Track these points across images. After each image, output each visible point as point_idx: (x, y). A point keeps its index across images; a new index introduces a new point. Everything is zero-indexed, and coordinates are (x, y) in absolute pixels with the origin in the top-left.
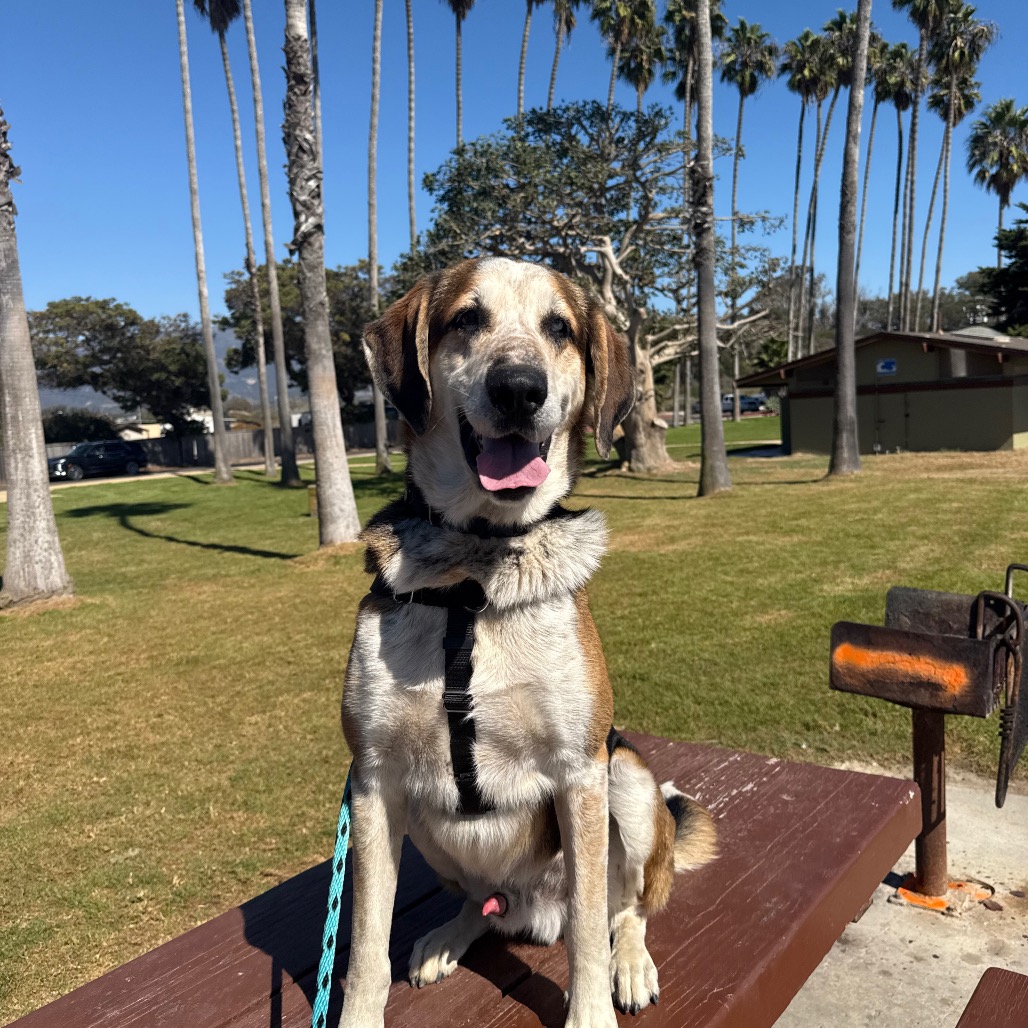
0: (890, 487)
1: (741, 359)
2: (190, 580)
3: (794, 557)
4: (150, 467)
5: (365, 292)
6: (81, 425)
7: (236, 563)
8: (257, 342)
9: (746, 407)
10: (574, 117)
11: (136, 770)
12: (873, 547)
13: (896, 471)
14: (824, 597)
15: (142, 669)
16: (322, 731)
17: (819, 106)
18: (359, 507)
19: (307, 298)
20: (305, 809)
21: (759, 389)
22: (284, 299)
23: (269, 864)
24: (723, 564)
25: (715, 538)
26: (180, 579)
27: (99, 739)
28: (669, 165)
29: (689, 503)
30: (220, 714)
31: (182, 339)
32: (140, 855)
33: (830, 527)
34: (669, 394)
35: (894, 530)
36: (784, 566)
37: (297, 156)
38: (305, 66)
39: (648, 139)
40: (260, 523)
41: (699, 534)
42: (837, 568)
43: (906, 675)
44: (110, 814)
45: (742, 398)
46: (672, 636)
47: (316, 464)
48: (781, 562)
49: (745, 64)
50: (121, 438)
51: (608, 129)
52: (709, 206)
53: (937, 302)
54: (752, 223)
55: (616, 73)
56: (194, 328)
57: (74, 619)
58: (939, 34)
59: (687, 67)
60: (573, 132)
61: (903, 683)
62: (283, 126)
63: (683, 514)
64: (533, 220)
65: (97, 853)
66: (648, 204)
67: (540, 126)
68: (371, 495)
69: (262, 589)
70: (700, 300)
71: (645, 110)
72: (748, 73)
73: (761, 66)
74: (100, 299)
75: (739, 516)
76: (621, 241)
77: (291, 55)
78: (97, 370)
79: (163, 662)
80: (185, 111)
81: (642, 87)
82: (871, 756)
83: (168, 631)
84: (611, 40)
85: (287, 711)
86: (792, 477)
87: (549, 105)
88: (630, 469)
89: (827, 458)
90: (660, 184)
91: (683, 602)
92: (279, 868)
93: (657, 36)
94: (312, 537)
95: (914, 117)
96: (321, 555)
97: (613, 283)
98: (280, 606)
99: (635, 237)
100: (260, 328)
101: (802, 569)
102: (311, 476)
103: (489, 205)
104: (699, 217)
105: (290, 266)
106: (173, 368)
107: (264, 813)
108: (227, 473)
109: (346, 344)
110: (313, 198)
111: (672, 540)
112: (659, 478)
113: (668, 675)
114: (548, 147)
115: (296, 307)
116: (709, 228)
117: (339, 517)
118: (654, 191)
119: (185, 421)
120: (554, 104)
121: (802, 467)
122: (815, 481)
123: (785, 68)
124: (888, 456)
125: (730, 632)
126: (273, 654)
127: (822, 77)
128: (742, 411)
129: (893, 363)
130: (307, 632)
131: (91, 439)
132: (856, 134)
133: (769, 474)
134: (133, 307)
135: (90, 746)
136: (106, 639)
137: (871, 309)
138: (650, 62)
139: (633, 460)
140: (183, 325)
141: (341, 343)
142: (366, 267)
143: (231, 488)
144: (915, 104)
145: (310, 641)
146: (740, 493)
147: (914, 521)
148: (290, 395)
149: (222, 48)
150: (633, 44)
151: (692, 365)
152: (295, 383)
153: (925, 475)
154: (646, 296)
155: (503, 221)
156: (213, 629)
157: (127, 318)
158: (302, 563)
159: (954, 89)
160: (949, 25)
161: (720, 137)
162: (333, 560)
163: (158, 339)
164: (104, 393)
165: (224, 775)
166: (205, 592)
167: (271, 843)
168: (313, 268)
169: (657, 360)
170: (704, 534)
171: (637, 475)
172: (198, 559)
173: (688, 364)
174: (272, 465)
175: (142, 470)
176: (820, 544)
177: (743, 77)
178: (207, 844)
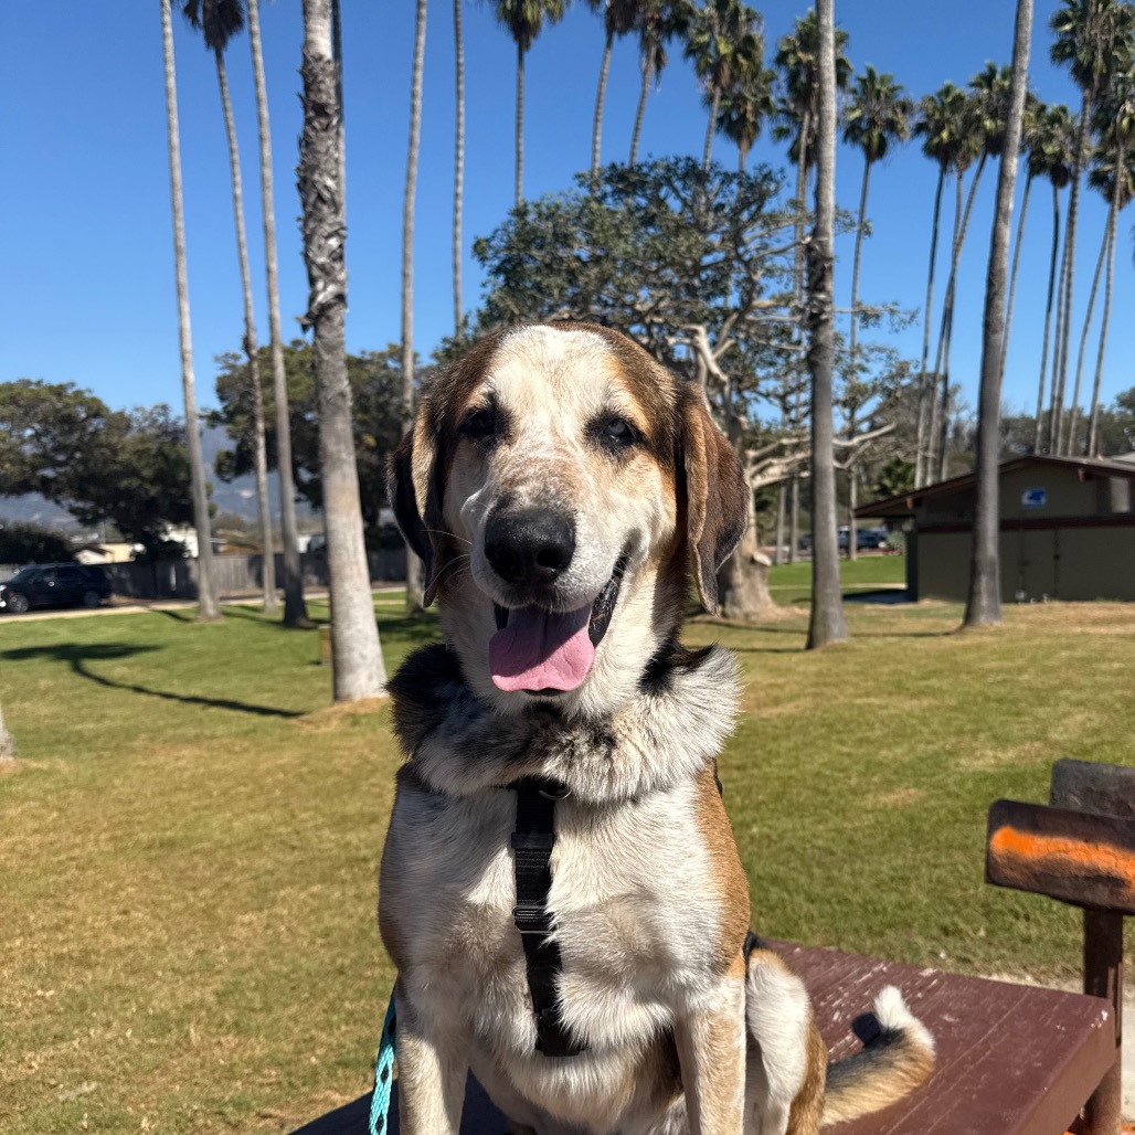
0: (1036, 642)
1: (859, 484)
2: (165, 742)
3: (924, 724)
4: (115, 598)
5: (396, 386)
6: (26, 542)
7: (225, 721)
8: (256, 444)
9: (863, 542)
10: (662, 177)
11: (94, 981)
12: (1018, 714)
13: (1043, 624)
14: (961, 773)
15: (101, 853)
16: (336, 934)
17: (960, 177)
18: (385, 654)
19: (323, 387)
20: (314, 1032)
21: (879, 521)
22: (293, 390)
23: (268, 1103)
24: (839, 732)
25: (829, 700)
26: (152, 739)
27: (45, 942)
28: (778, 241)
29: (795, 657)
30: (204, 911)
31: (158, 436)
32: (97, 1091)
33: (966, 689)
34: (772, 524)
35: (1043, 694)
36: (912, 736)
37: (315, 206)
38: (328, 93)
39: (753, 208)
40: (256, 672)
41: (809, 694)
42: (975, 738)
43: (1081, 867)
44: (58, 1038)
45: (859, 531)
46: (778, 819)
47: (331, 599)
48: (909, 731)
49: (872, 123)
50: (77, 561)
51: (706, 193)
52: (828, 293)
53: (1095, 422)
54: (877, 317)
55: (714, 125)
56: (175, 423)
57: (14, 789)
58: (1105, 97)
59: (801, 123)
60: (662, 193)
61: (1076, 877)
62: (298, 169)
63: (789, 670)
64: (610, 302)
65: (41, 1088)
66: (753, 289)
67: (620, 186)
68: (400, 640)
69: (258, 754)
70: (814, 408)
71: (751, 171)
72: (876, 133)
73: (892, 126)
74: (55, 382)
75: (856, 674)
76: (718, 333)
77: (311, 79)
78: (49, 473)
79: (130, 844)
80: (171, 148)
81: (745, 144)
82: (1025, 968)
83: (137, 805)
84: (709, 84)
85: (290, 909)
86: (919, 628)
87: (631, 162)
88: (724, 615)
89: (961, 607)
90: (768, 264)
91: (791, 777)
92: (281, 1108)
93: (765, 82)
94: (323, 690)
95: (1074, 195)
96: (335, 713)
97: (707, 384)
98: (281, 776)
99: (735, 328)
100: (261, 426)
101: (933, 738)
102: (324, 614)
103: (555, 281)
104: (814, 306)
105: (300, 349)
106: (147, 473)
107: (261, 1038)
108: (215, 607)
109: (370, 449)
110: (334, 260)
111: (777, 702)
112: (758, 625)
113: (775, 866)
114: (631, 212)
115: (307, 401)
116: (827, 320)
117: (358, 666)
118: (760, 273)
119: (161, 542)
120: (639, 159)
121: (931, 616)
122: (947, 634)
123: (920, 128)
124: (1033, 606)
125: (849, 815)
126: (273, 836)
127: (964, 142)
128: (859, 548)
129: (1042, 493)
130: (316, 809)
131: (39, 560)
132: (1007, 211)
133: (891, 624)
134: (97, 394)
135: (33, 950)
136: (55, 814)
137: (1014, 428)
138: (757, 113)
139: (728, 604)
140: (161, 419)
141: (363, 448)
142: (398, 353)
143: (219, 628)
144: (1075, 180)
145: (320, 820)
146: (858, 646)
147: (1067, 684)
148: (298, 512)
149: (219, 70)
150: (735, 91)
151: (801, 490)
152: (302, 496)
153: (1078, 630)
154: (746, 401)
155: (573, 303)
156: (195, 803)
157: (89, 408)
158: (309, 723)
159: (1121, 165)
160: (1116, 85)
161: (842, 209)
162: (350, 720)
163: (128, 436)
164: (57, 502)
165: (209, 990)
166: (184, 757)
167: (270, 1076)
168: (331, 349)
169: (759, 481)
170: (815, 695)
171: (731, 621)
172: (175, 715)
173: (796, 487)
174: (272, 600)
175: (104, 602)
176: (954, 709)
177: (871, 138)
178: (186, 1076)
